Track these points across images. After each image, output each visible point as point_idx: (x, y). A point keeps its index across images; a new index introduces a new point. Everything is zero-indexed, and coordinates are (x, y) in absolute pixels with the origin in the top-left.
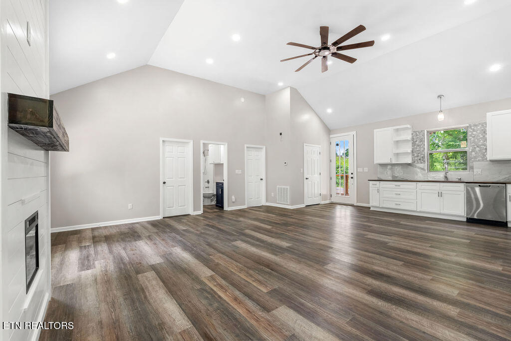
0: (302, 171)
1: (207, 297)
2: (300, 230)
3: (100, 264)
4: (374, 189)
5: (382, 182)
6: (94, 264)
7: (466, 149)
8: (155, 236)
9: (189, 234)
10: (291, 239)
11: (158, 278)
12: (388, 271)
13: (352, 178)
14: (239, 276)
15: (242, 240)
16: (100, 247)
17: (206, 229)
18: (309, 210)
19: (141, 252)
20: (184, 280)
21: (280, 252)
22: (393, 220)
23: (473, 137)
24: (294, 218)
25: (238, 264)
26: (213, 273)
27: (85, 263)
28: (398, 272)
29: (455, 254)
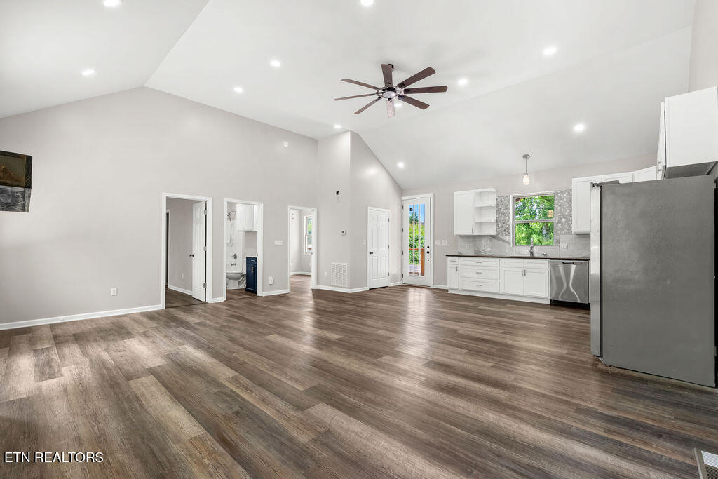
0: (365, 243)
1: (227, 400)
2: (357, 319)
3: (70, 371)
4: (453, 266)
5: (462, 259)
6: (59, 371)
7: (553, 220)
8: (152, 332)
9: (204, 328)
10: (343, 330)
11: (159, 384)
12: (449, 360)
13: (428, 252)
14: (270, 375)
15: (278, 333)
16: (67, 349)
17: (228, 321)
18: (373, 294)
19: (133, 353)
20: (196, 382)
21: (326, 346)
22: (471, 304)
23: (560, 206)
24: (351, 305)
25: (271, 361)
26: (238, 374)
27: (45, 371)
28: (459, 361)
29: (525, 339)
